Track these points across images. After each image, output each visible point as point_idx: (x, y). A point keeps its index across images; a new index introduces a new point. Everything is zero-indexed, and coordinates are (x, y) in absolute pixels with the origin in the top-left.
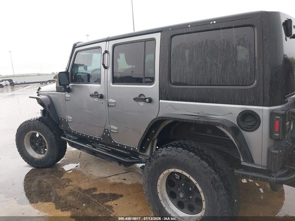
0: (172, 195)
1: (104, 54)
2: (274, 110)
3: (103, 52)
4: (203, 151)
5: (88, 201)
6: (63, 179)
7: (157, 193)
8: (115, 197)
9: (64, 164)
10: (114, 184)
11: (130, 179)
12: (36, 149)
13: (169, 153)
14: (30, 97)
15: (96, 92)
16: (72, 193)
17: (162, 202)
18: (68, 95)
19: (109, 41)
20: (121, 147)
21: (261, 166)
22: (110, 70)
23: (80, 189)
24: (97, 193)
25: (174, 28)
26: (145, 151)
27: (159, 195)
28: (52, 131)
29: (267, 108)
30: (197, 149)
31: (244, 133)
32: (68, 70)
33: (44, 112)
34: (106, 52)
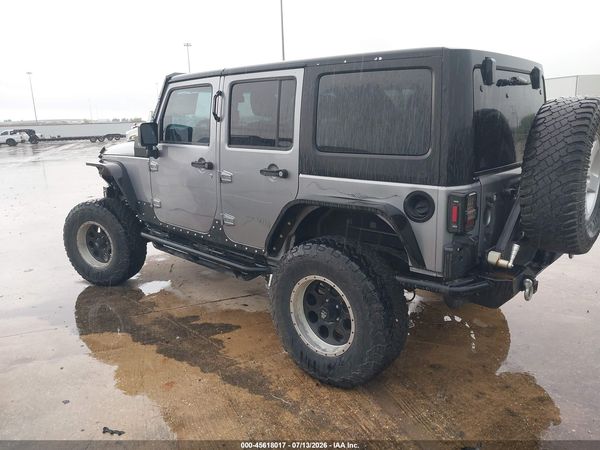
0: (312, 317)
1: (216, 97)
2: (453, 192)
3: (215, 93)
4: (355, 250)
5: (184, 334)
6: (143, 303)
7: (290, 313)
8: (227, 328)
9: (144, 282)
10: (228, 312)
11: (254, 306)
12: (96, 254)
13: (308, 252)
14: (88, 164)
15: (201, 159)
16: (158, 322)
17: (296, 326)
18: (154, 162)
19: (224, 75)
20: (240, 249)
21: (435, 272)
22: (224, 123)
23: (171, 317)
24: (199, 322)
25: (324, 62)
26: (276, 254)
27: (292, 315)
28: (119, 221)
29: (444, 188)
30: (347, 246)
31: (413, 224)
32: (155, 120)
33: (109, 191)
34: (220, 93)
